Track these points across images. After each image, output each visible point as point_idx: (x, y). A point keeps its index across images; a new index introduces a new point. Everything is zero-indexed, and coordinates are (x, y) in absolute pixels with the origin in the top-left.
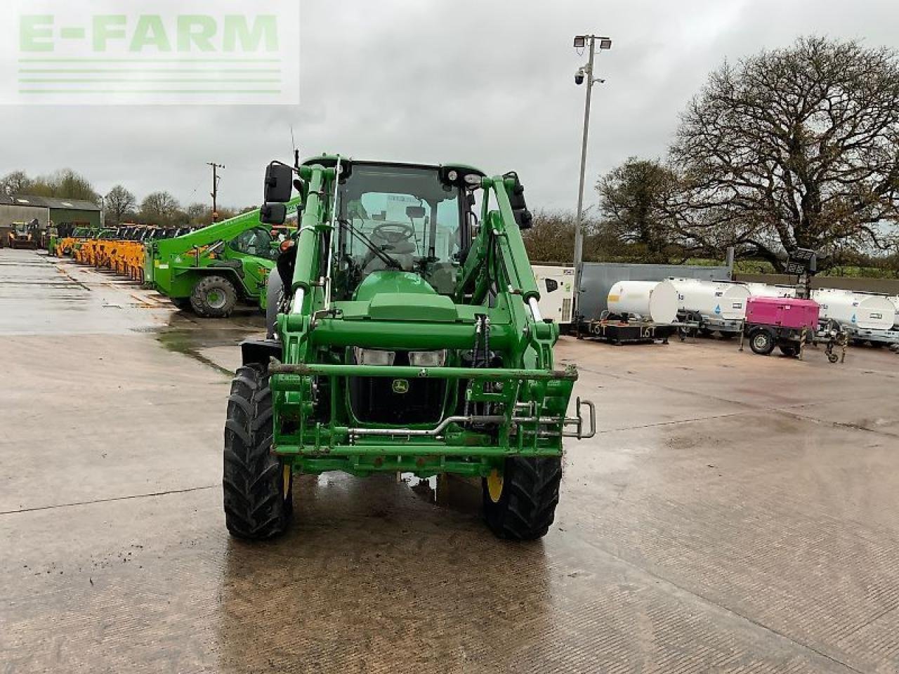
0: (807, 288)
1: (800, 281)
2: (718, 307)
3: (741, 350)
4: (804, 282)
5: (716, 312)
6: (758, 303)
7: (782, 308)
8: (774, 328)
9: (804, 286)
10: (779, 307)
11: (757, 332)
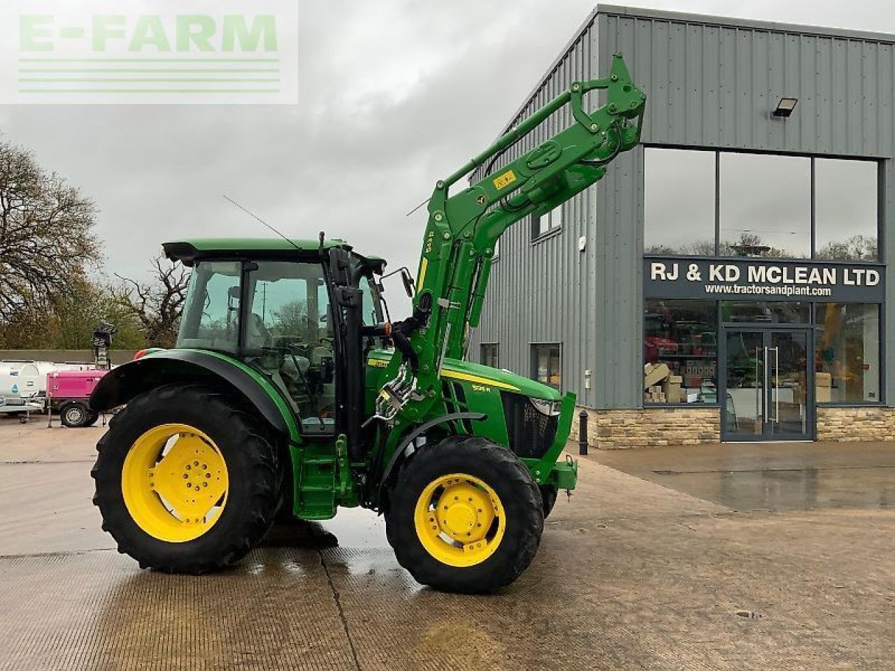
0: (107, 360)
1: (100, 354)
2: (15, 387)
3: (50, 427)
4: (104, 354)
5: (13, 391)
6: (62, 377)
7: (92, 380)
8: (86, 400)
9: (105, 358)
10: (88, 380)
11: (71, 406)
